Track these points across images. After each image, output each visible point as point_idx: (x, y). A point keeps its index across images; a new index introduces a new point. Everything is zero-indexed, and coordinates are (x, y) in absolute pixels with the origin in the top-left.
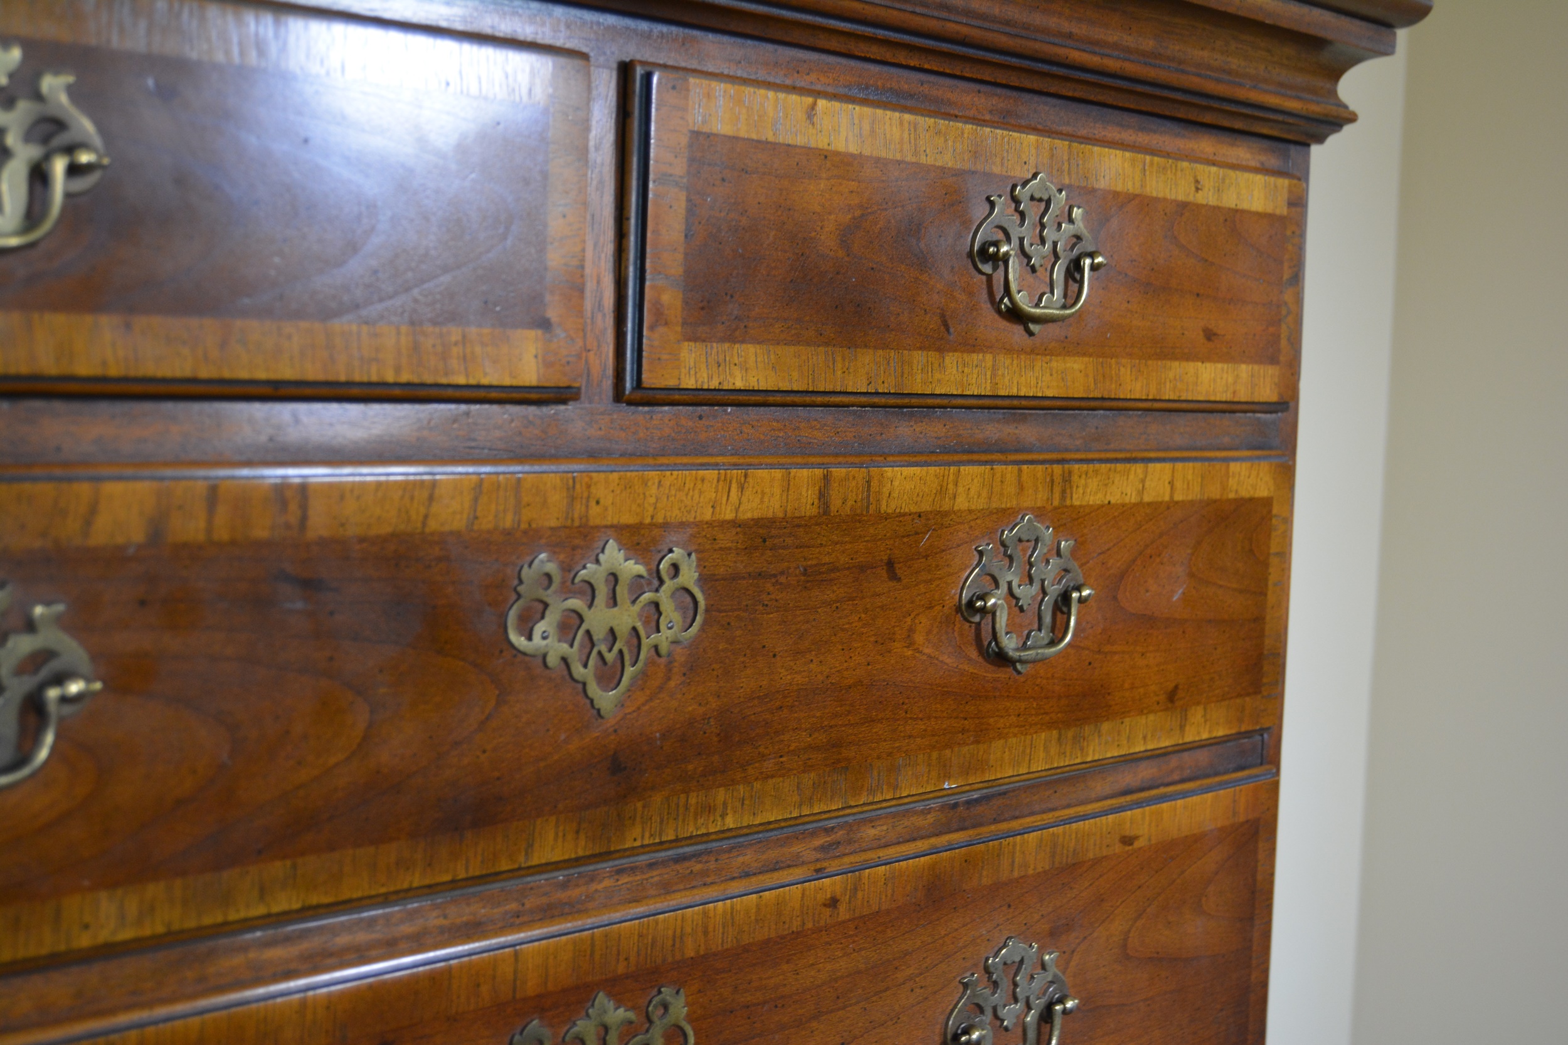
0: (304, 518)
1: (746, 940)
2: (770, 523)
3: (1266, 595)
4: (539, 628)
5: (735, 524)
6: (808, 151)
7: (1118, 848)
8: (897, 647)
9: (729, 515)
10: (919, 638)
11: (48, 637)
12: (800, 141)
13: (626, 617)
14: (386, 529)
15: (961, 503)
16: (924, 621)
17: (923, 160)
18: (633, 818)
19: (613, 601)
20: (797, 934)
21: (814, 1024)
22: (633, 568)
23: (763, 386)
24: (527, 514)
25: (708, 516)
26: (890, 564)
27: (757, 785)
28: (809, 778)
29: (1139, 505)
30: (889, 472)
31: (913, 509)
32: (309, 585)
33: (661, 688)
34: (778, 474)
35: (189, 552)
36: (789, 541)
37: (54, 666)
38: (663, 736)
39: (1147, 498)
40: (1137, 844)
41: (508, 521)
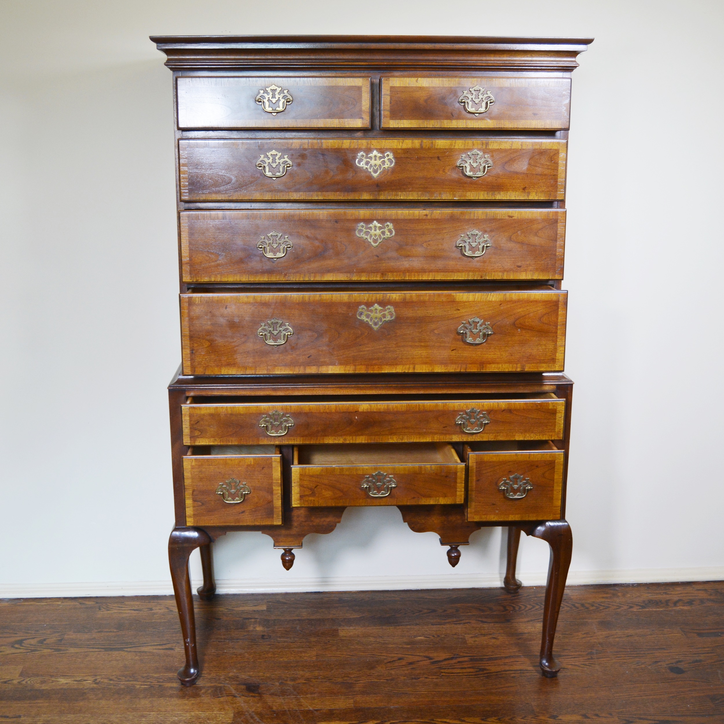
0: (322, 146)
1: (406, 218)
2: (409, 149)
3: (558, 170)
4: (361, 163)
5: (401, 149)
6: (417, 87)
7: (507, 218)
8: (441, 172)
9: (400, 147)
10: (446, 171)
11: (286, 159)
12: (415, 86)
13: (378, 162)
14: (335, 147)
15: (457, 147)
16: (448, 168)
17: (445, 86)
18: (381, 195)
19: (375, 160)
20: (417, 219)
21: (422, 236)
22: (380, 155)
23: (408, 127)
24: (359, 146)
25: (395, 147)
26: (438, 158)
27: (408, 193)
28: (420, 193)
29: (511, 149)
30: (437, 141)
31: (444, 148)
32: (323, 155)
33: (387, 174)
34: (410, 141)
35: (305, 149)
36: (413, 152)
37: (287, 163)
38: (387, 182)
39: (513, 148)
40: (513, 218)
41: (356, 147)
